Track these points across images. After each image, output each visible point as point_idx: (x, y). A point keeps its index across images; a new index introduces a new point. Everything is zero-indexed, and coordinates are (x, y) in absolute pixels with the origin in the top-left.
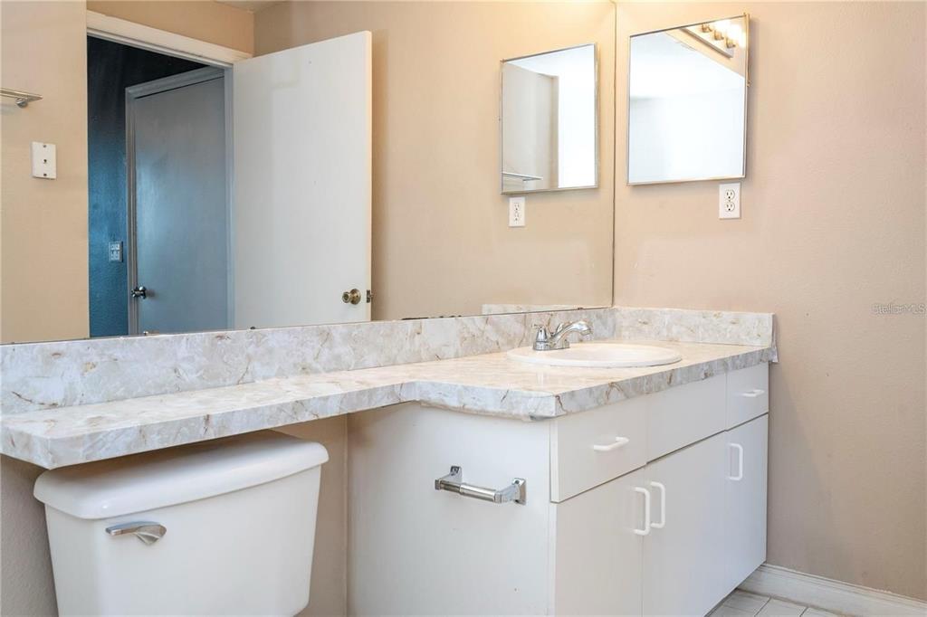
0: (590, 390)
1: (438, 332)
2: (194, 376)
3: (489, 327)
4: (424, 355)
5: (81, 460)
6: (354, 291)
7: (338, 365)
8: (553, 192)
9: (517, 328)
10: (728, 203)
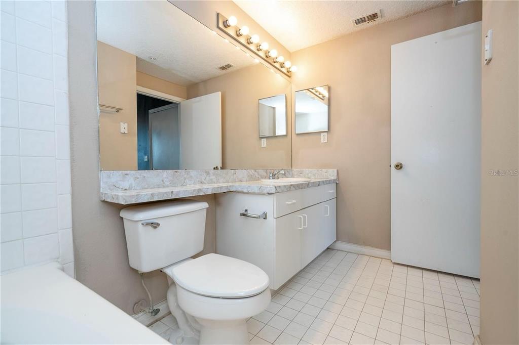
0: (285, 186)
1: (241, 174)
2: (168, 183)
3: (256, 173)
4: (237, 180)
5: (134, 202)
6: (217, 167)
7: (211, 182)
8: (275, 137)
9: (264, 174)
10: (324, 138)
